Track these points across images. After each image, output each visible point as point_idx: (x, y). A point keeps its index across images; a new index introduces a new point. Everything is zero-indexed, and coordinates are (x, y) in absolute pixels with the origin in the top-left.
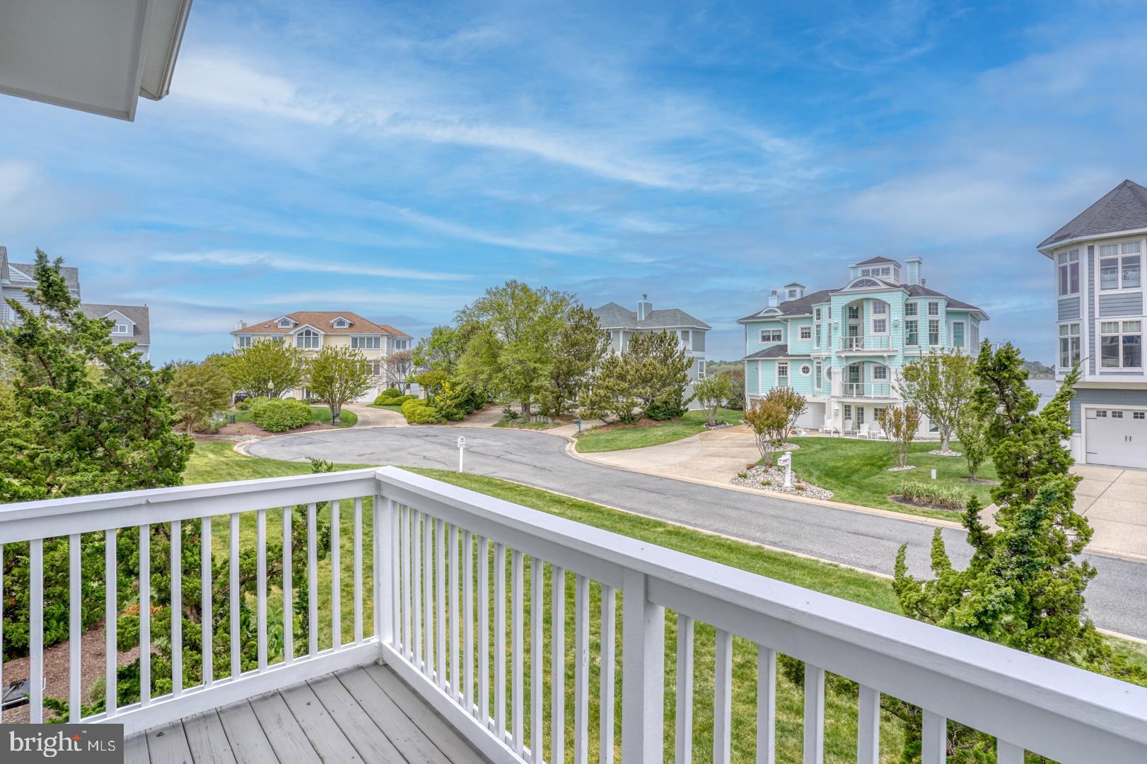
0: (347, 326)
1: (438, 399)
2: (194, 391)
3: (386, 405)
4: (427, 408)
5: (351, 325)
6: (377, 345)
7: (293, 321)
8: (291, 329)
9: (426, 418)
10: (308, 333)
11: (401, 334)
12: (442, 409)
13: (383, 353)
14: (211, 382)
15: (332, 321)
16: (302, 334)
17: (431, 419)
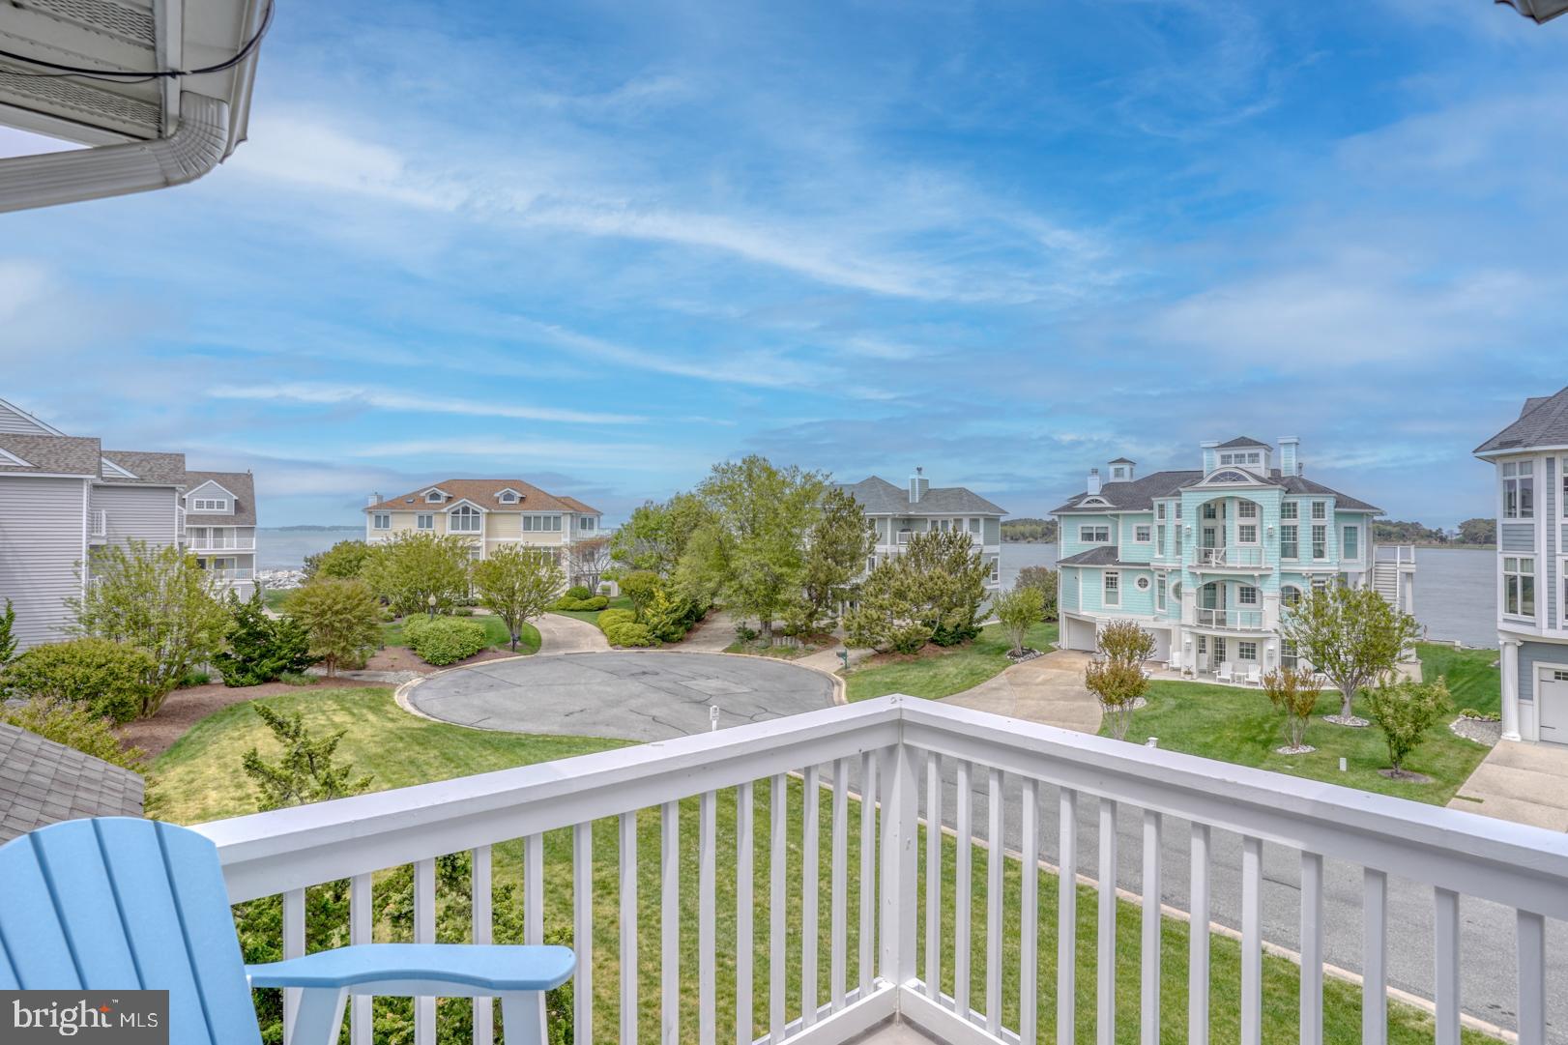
0: (516, 501)
1: (649, 612)
2: (341, 621)
3: (572, 610)
4: (636, 626)
5: (522, 499)
6: (557, 527)
7: (445, 494)
8: (441, 506)
9: (634, 640)
10: (466, 510)
11: (588, 509)
12: (655, 628)
13: (566, 537)
14: (361, 608)
15: (497, 495)
16: (457, 512)
17: (642, 640)
